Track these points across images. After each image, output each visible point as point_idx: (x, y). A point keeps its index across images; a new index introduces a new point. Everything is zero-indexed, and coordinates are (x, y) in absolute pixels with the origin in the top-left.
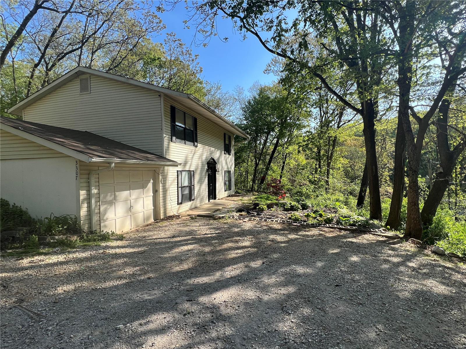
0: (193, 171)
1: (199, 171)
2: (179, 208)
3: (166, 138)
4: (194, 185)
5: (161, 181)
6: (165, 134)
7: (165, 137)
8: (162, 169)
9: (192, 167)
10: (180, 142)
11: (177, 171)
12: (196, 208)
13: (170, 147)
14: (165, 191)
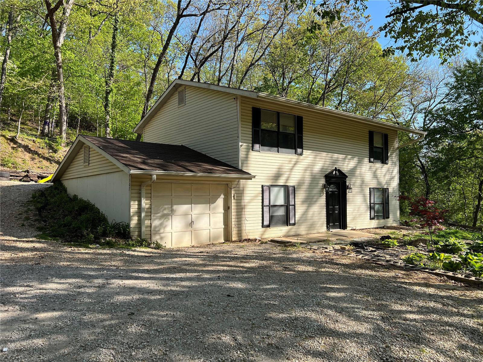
0: (294, 187)
1: (305, 187)
2: (265, 231)
3: (243, 146)
4: (294, 205)
5: (234, 197)
6: (242, 142)
7: (241, 146)
8: (236, 183)
9: (289, 181)
10: (269, 150)
11: (262, 186)
12: (297, 235)
13: (250, 156)
14: (240, 209)
